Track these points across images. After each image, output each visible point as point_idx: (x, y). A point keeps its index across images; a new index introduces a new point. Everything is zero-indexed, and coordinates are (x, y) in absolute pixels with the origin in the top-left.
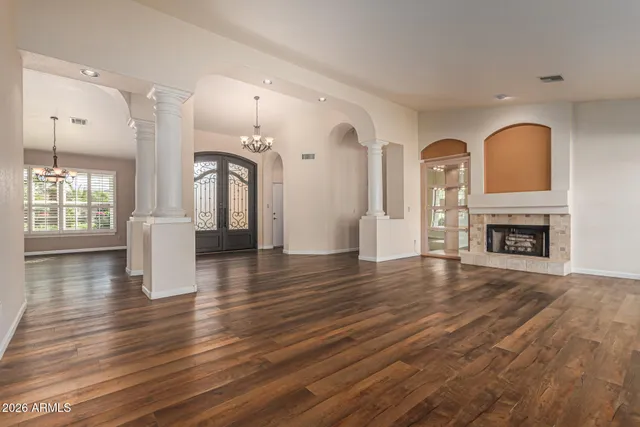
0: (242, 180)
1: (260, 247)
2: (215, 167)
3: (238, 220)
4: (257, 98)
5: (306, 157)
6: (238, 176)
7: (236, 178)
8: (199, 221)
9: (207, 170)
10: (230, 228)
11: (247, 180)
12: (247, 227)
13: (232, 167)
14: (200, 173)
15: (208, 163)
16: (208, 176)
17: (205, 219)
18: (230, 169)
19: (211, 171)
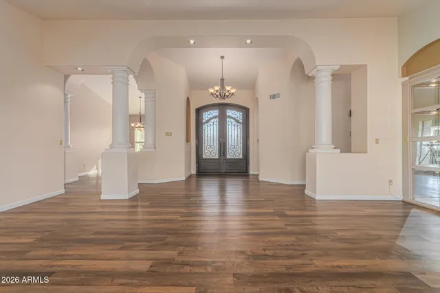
0: (238, 121)
1: (251, 172)
2: (217, 114)
3: (234, 152)
4: (222, 57)
5: (273, 97)
6: (234, 119)
7: (232, 120)
8: (206, 151)
9: (211, 116)
10: (228, 157)
11: (241, 121)
12: (241, 157)
13: (229, 113)
14: (207, 119)
15: (212, 112)
16: (212, 121)
17: (211, 150)
18: (228, 114)
19: (215, 117)
